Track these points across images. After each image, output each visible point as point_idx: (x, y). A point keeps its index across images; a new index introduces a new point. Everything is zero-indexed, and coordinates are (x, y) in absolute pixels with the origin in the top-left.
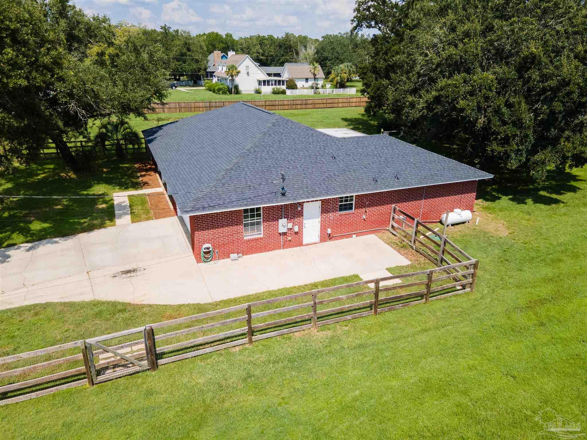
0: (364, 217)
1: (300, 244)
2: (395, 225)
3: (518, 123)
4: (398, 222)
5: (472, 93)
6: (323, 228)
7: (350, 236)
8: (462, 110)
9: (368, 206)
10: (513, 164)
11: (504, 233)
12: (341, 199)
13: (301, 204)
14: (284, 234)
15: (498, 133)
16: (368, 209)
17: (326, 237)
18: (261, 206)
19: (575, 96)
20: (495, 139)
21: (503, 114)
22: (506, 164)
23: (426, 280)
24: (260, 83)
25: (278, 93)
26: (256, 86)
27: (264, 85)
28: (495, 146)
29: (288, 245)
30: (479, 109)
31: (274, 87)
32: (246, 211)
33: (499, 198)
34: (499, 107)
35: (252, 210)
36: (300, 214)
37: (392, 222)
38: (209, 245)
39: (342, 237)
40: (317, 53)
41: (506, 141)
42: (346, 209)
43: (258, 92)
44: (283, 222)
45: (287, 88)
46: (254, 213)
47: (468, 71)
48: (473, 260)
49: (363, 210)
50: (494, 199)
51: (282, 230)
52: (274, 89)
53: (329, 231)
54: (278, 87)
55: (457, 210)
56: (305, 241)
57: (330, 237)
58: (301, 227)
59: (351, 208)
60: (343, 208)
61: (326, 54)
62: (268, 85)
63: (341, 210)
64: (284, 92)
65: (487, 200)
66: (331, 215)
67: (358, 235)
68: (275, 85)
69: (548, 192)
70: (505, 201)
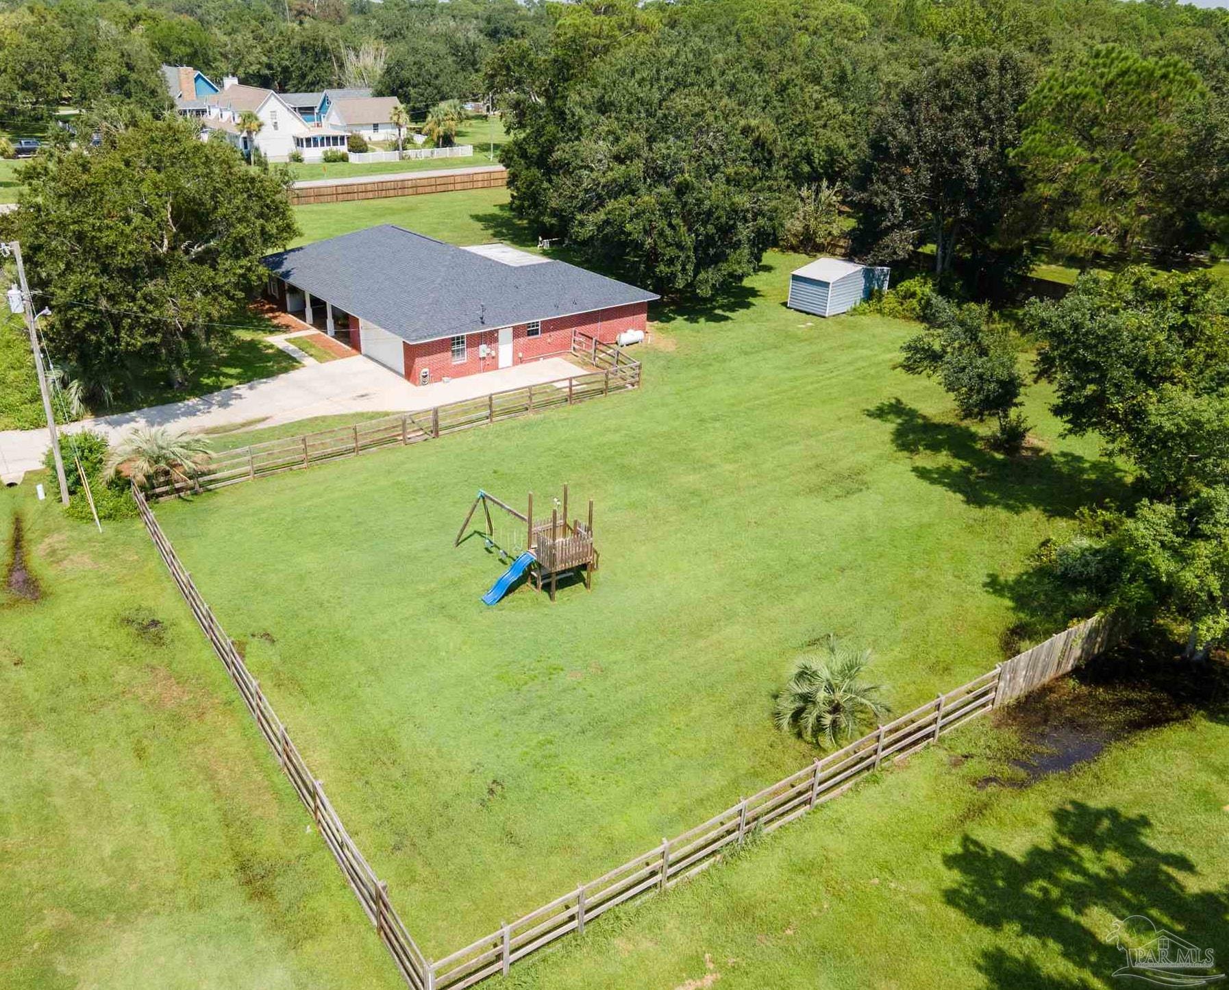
0: (549, 340)
1: (497, 368)
2: (577, 347)
3: (680, 246)
4: (580, 343)
5: (637, 215)
6: (515, 352)
7: (537, 359)
8: (630, 234)
9: (553, 330)
10: (680, 284)
11: (671, 348)
12: (528, 326)
13: (497, 331)
14: (484, 358)
15: (664, 255)
16: (552, 333)
17: (517, 361)
18: (465, 334)
19: (724, 219)
20: (662, 260)
21: (666, 236)
22: (674, 283)
23: (604, 379)
24: (299, 142)
25: (335, 161)
26: (292, 147)
27: (309, 145)
28: (662, 267)
29: (487, 369)
30: (646, 232)
31: (326, 148)
32: (453, 339)
33: (674, 319)
34: (662, 229)
35: (458, 338)
36: (496, 340)
37: (573, 345)
38: (426, 370)
39: (531, 360)
40: (388, 71)
41: (671, 262)
42: (533, 334)
43: (297, 159)
44: (483, 347)
45: (350, 151)
46: (459, 340)
47: (633, 192)
48: (638, 363)
49: (548, 334)
50: (669, 320)
51: (482, 355)
52: (325, 153)
53: (520, 355)
54: (335, 148)
55: (630, 331)
56: (501, 365)
57: (521, 361)
58: (497, 350)
59: (537, 333)
60: (530, 333)
61: (405, 74)
62: (316, 145)
63: (529, 335)
64: (344, 159)
65: (662, 321)
66: (522, 340)
67: (544, 358)
68: (328, 144)
69: (724, 311)
70: (680, 321)
